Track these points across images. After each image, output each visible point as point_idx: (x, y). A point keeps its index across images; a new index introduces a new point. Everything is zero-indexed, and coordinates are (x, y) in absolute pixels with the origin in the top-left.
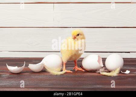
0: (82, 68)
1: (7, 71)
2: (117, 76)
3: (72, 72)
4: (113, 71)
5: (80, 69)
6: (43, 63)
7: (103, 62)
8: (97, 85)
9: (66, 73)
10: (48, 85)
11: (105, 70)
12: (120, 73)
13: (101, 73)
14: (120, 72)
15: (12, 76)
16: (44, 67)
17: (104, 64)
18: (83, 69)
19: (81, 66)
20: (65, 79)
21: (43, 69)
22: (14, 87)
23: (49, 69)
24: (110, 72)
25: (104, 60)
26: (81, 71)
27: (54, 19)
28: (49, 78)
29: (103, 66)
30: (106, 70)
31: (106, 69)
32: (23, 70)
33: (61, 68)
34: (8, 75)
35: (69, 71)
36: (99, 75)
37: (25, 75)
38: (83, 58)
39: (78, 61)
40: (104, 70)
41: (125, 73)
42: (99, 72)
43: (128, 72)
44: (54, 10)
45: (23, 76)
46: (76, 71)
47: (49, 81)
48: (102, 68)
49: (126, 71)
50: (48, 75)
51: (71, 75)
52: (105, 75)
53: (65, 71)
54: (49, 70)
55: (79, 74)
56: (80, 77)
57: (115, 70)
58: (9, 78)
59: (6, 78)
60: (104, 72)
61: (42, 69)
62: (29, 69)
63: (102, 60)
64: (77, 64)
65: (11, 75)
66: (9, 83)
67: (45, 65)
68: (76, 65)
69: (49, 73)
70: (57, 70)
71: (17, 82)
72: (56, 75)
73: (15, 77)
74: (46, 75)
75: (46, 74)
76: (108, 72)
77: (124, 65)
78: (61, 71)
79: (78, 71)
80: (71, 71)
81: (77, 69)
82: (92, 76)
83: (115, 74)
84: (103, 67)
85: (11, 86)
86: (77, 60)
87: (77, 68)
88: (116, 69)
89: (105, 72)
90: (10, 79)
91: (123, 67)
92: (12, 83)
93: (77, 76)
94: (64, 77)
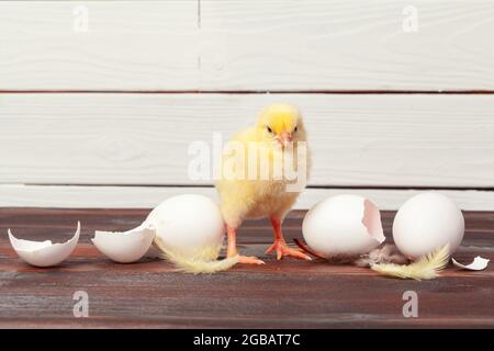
0: (301, 246)
1: (12, 258)
2: (437, 279)
3: (260, 262)
4: (424, 260)
5: (296, 251)
6: (151, 228)
7: (383, 227)
8: (355, 312)
9: (238, 266)
10: (164, 313)
11: (391, 254)
12: (449, 266)
13: (375, 267)
14: (451, 262)
15: (28, 276)
16: (153, 243)
17: (388, 233)
18: (306, 251)
19: (299, 241)
20: (233, 288)
21: (150, 250)
22: (29, 317)
23: (170, 249)
24: (408, 261)
25: (388, 218)
26: (298, 258)
27: (199, 60)
28: (172, 283)
29: (382, 239)
30: (395, 257)
31: (395, 251)
32: (71, 256)
33: (220, 247)
34: (11, 272)
35: (252, 260)
36: (365, 273)
37: (78, 274)
38: (306, 211)
39: (289, 221)
40: (386, 257)
41: (468, 267)
42: (365, 262)
43: (479, 263)
44: (199, 27)
45: (69, 277)
46: (279, 258)
47: (171, 295)
48: (380, 247)
49: (471, 261)
50: (170, 273)
51: (258, 275)
52: (388, 277)
53: (233, 258)
54: (171, 255)
55: (291, 272)
56: (292, 282)
57: (430, 256)
58: (15, 284)
59: (4, 285)
60: (385, 261)
61: (147, 249)
62: (96, 250)
63: (382, 219)
64: (283, 231)
65: (22, 272)
66: (13, 303)
67: (158, 234)
68: (278, 238)
69: (172, 265)
70: (204, 253)
71: (45, 302)
72: (200, 274)
73: (38, 282)
74: (162, 274)
75: (159, 270)
76: (401, 264)
77: (468, 237)
78: (220, 258)
79: (287, 259)
80: (259, 258)
81: (282, 250)
82: (340, 277)
83: (428, 270)
84: (384, 243)
85: (21, 312)
86: (283, 216)
87: (284, 249)
88: (434, 253)
89: (392, 262)
90: (18, 289)
91: (462, 244)
92: (23, 301)
93: (280, 277)
94: (228, 283)
